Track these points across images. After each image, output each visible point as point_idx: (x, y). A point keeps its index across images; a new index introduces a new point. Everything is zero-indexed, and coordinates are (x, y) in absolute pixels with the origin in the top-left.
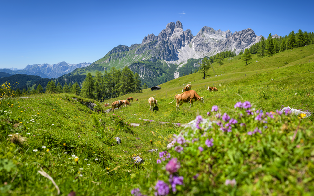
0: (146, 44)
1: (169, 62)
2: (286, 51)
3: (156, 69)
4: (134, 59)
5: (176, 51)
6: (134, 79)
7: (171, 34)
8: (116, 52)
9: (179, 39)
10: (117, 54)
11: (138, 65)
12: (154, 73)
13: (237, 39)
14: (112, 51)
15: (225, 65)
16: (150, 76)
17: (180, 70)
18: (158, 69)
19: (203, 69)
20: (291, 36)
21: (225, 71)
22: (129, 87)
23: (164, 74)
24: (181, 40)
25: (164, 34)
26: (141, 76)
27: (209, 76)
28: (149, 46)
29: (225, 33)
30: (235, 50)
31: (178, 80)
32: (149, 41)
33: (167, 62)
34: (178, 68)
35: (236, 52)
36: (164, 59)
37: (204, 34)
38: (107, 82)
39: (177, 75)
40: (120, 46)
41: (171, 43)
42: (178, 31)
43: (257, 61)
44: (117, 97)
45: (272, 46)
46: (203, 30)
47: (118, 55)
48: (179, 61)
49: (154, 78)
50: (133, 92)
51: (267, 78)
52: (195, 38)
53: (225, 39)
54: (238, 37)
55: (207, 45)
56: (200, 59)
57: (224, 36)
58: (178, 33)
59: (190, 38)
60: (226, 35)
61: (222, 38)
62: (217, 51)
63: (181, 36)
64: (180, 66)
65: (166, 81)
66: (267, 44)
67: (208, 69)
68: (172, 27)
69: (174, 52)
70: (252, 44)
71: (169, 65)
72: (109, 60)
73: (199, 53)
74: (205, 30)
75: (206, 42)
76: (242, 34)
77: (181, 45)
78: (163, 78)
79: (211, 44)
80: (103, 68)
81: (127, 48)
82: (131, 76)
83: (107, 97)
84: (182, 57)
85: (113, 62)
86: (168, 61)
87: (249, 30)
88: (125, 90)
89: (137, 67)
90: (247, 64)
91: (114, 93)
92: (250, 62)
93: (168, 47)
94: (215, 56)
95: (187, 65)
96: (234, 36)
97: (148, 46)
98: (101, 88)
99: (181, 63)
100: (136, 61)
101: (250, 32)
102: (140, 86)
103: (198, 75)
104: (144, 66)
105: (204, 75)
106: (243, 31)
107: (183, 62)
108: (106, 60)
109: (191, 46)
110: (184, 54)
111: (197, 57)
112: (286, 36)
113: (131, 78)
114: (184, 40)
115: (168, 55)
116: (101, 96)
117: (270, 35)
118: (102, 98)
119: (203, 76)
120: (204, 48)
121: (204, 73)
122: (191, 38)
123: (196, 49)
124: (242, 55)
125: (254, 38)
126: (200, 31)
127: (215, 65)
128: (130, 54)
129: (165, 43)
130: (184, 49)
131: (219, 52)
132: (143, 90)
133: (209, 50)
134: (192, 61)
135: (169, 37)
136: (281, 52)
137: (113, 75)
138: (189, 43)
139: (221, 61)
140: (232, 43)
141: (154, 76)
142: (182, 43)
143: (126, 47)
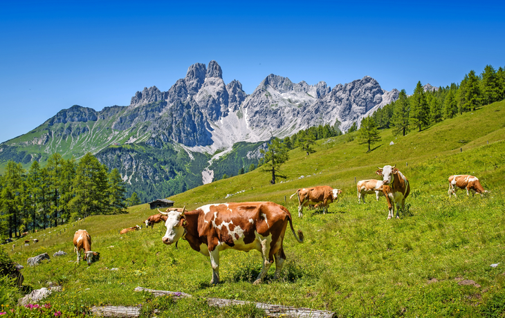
0: (139, 108)
1: (191, 149)
2: (458, 115)
3: (161, 163)
4: (110, 138)
5: (208, 125)
6: (108, 184)
7: (196, 89)
8: (65, 122)
9: (214, 101)
10: (66, 125)
11: (118, 152)
12: (155, 171)
13: (340, 100)
14: (53, 118)
15: (318, 153)
16: (146, 177)
17: (215, 166)
18: (165, 163)
19: (271, 162)
20: (469, 82)
21: (320, 167)
22: (95, 202)
23: (179, 174)
24: (220, 103)
25: (180, 88)
26: (126, 178)
27: (285, 178)
28: (147, 112)
29: (315, 88)
30: (338, 123)
31: (211, 186)
32: (146, 102)
33: (186, 148)
34: (210, 162)
35: (341, 128)
36: (180, 141)
37: (270, 90)
38: (36, 190)
39: (208, 177)
40: (76, 108)
41: (197, 107)
42: (212, 83)
43: (392, 143)
44: (62, 223)
45: (425, 109)
46: (267, 82)
47: (70, 128)
48: (214, 147)
49: (155, 182)
50: (104, 213)
51: (442, 175)
52: (249, 98)
53: (315, 100)
54: (343, 96)
55: (275, 113)
56: (260, 143)
57: (314, 93)
58: (211, 88)
59: (238, 99)
60: (318, 93)
61: (309, 98)
62: (297, 126)
63: (218, 93)
64: (217, 157)
65: (184, 190)
66: (413, 105)
67: (282, 162)
68: (199, 73)
69: (202, 126)
70: (375, 108)
71: (191, 156)
72: (45, 138)
73: (258, 130)
74: (272, 83)
75: (274, 108)
76: (353, 88)
77: (219, 114)
78: (177, 183)
79: (286, 111)
80: (29, 157)
81: (93, 114)
82: (102, 176)
83: (35, 225)
84: (221, 139)
85: (55, 143)
86: (189, 146)
87: (368, 80)
88: (84, 208)
89: (115, 157)
90: (370, 150)
91: (55, 215)
92: (377, 144)
93: (190, 116)
94: (295, 137)
95: (231, 155)
96: (335, 93)
97: (143, 113)
98: (19, 202)
99: (218, 152)
100: (114, 144)
101: (369, 85)
102: (124, 199)
103: (259, 176)
104: (133, 155)
105: (274, 176)
106: (354, 83)
107: (224, 149)
108: (39, 138)
109: (240, 116)
110: (225, 131)
111: (254, 138)
112: (453, 85)
113: (101, 181)
114: (226, 103)
115: (188, 134)
116: (20, 223)
117: (419, 85)
118: (22, 227)
119: (271, 178)
120: (269, 119)
121: (273, 171)
122: (242, 98)
123: (252, 122)
124: (354, 133)
125: (378, 95)
126: (260, 84)
127: (295, 154)
128: (100, 127)
129: (183, 107)
130: (225, 122)
131: (304, 128)
132: (130, 209)
133: (280, 124)
134: (242, 147)
135: (192, 95)
136: (448, 120)
137: (53, 172)
138: (235, 108)
139: (310, 146)
140: (330, 109)
141: (157, 178)
142: (222, 110)
143: (91, 111)
